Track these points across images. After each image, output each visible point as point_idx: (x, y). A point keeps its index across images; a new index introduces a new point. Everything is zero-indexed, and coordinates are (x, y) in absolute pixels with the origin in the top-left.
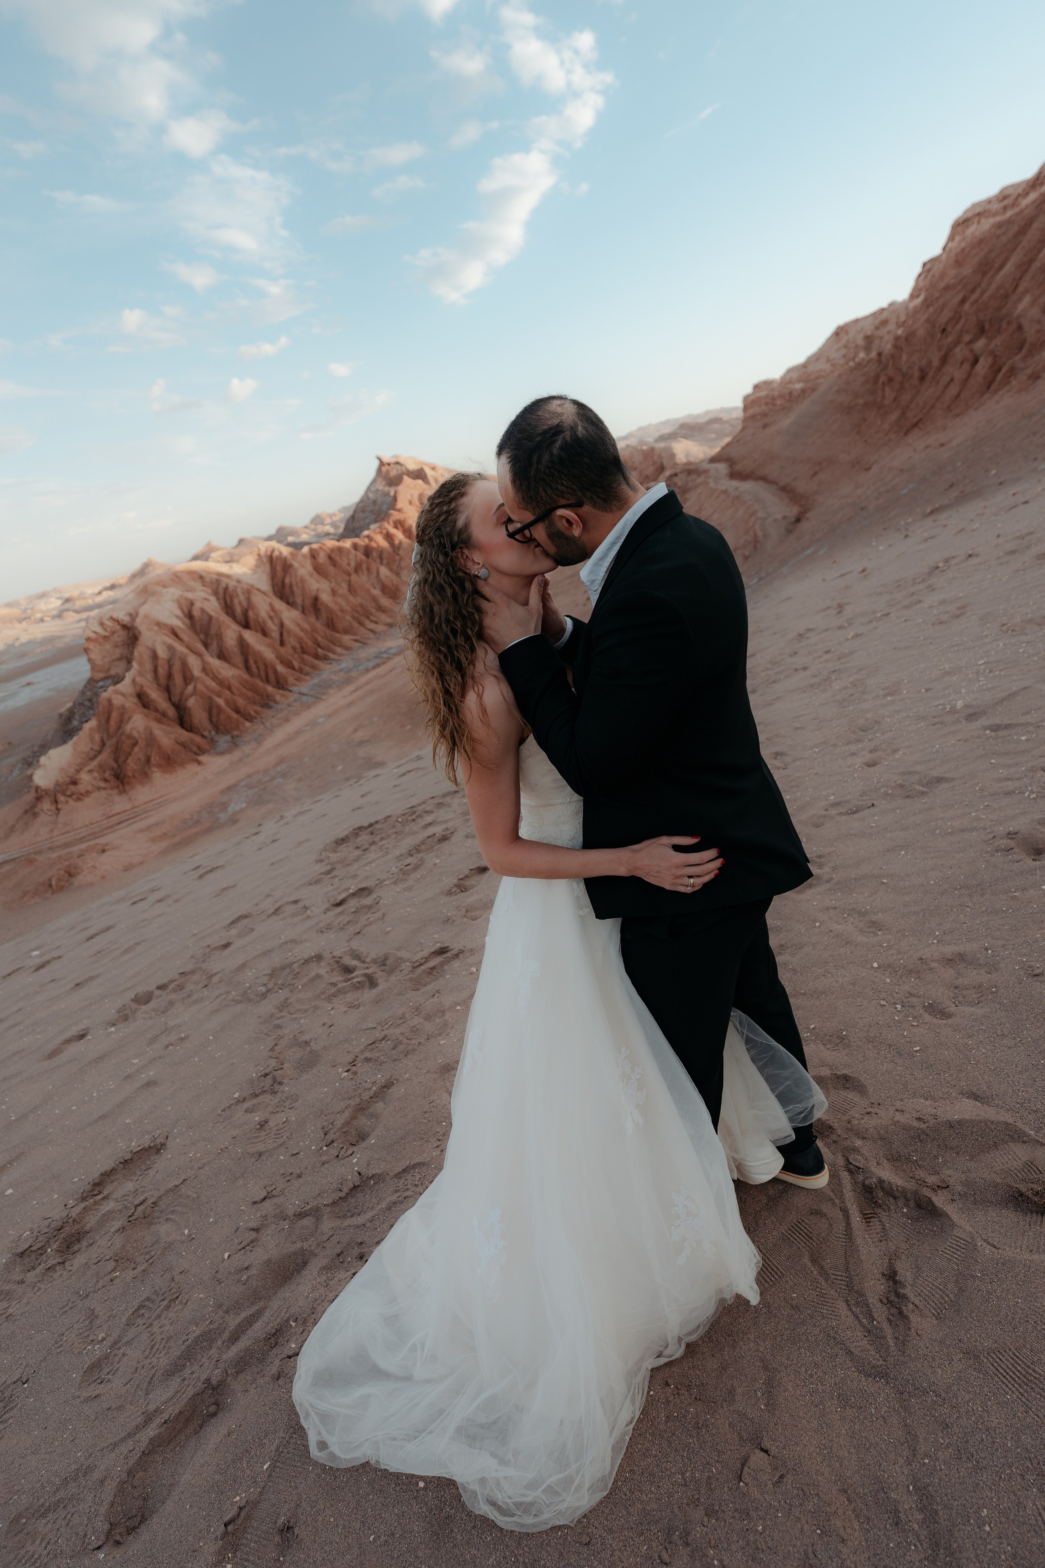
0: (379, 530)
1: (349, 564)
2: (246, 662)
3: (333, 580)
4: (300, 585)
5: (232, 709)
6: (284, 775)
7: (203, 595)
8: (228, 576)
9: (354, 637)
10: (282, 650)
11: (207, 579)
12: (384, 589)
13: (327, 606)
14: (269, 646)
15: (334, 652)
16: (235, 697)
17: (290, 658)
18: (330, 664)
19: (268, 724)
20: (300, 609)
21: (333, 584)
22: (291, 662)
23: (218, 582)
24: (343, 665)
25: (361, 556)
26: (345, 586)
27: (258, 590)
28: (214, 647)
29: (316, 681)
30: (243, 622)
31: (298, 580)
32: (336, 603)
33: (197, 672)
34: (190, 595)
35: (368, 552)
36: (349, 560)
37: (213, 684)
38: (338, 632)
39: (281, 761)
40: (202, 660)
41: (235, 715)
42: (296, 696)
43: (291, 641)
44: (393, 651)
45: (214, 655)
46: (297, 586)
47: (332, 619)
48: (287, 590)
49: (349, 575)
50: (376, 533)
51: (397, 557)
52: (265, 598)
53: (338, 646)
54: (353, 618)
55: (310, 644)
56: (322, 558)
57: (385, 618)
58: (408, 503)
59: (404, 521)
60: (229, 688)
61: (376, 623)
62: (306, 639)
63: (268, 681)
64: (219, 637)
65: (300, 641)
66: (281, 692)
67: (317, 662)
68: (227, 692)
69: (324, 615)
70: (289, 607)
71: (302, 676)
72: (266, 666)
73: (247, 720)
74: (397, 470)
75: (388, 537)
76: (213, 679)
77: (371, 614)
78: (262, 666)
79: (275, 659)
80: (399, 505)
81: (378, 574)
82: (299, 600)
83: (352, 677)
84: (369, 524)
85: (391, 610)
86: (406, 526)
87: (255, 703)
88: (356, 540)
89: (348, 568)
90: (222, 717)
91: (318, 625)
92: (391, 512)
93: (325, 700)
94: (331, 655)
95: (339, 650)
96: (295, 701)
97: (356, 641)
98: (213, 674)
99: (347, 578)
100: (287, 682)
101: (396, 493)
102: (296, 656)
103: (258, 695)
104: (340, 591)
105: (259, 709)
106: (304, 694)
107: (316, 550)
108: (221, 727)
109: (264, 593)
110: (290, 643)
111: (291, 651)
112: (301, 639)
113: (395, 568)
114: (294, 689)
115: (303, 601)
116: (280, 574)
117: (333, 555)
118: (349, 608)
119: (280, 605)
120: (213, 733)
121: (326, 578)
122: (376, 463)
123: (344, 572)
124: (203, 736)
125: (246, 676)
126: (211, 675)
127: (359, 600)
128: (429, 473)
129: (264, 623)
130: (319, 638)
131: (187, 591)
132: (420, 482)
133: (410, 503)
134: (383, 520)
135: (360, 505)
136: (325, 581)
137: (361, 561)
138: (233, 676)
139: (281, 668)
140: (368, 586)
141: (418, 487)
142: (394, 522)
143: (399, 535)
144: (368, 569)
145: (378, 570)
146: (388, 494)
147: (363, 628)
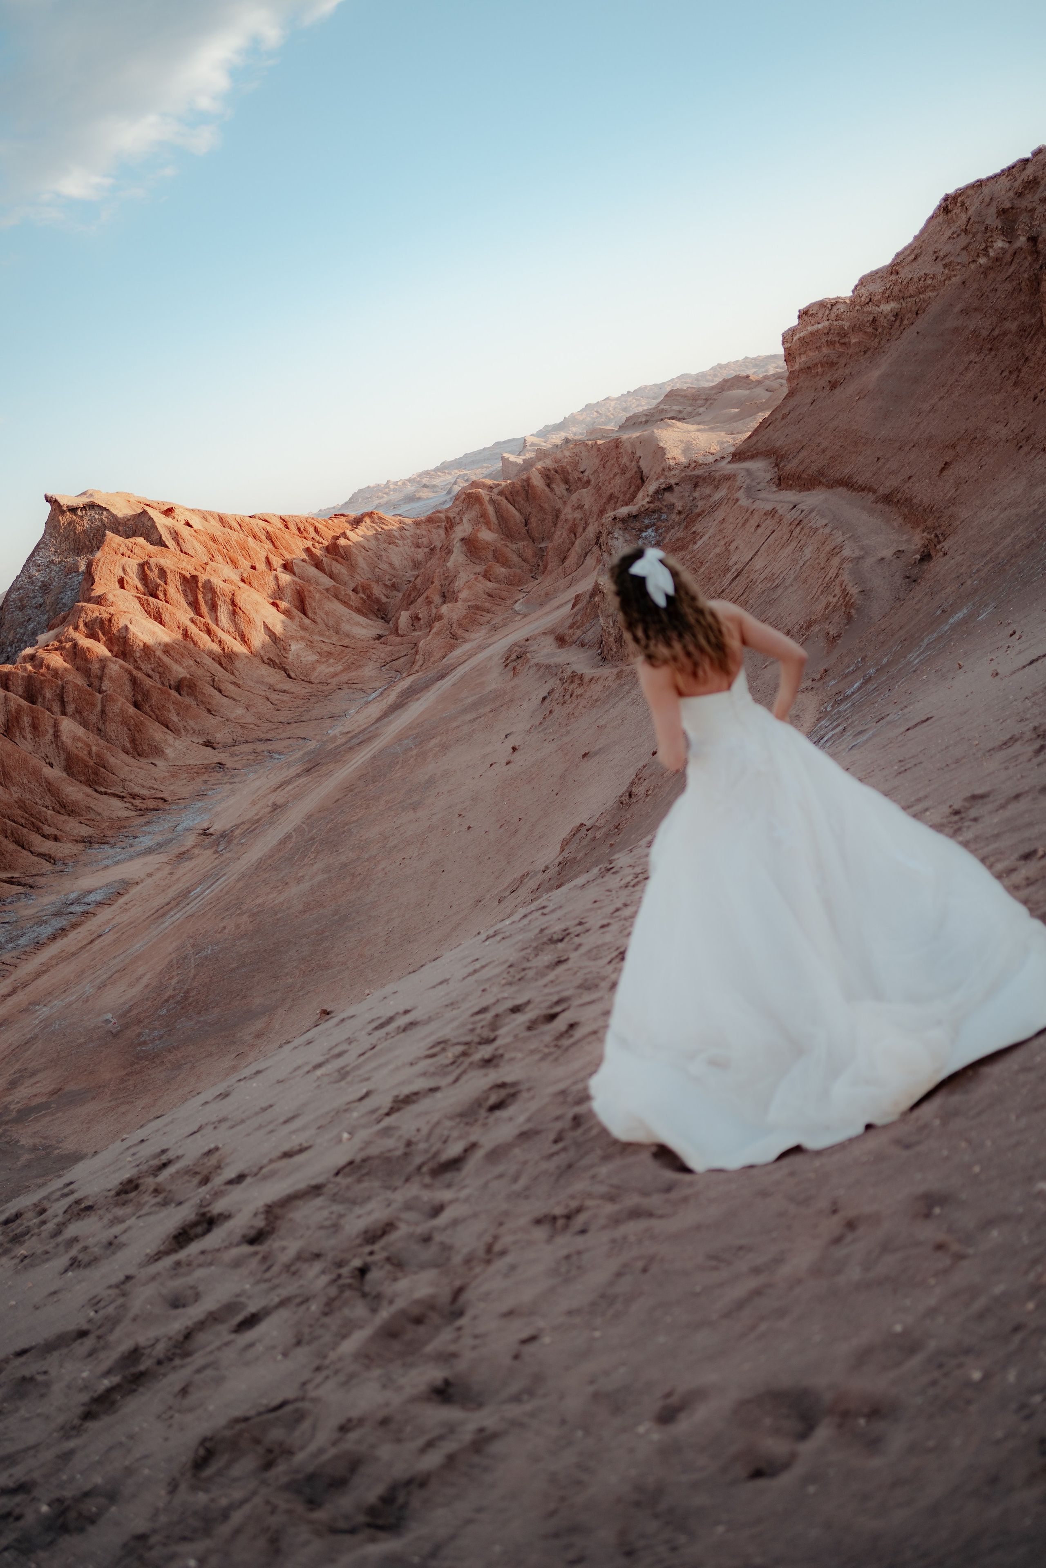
0: (57, 644)
9: (4, 874)
12: (71, 765)
25: (17, 699)
35: (31, 691)
44: (97, 897)
50: (49, 651)
51: (98, 697)
57: (75, 827)
58: (117, 585)
59: (110, 620)
61: (56, 839)
74: (92, 520)
75: (76, 654)
77: (45, 821)
80: (98, 590)
81: (56, 735)
84: (34, 633)
85: (88, 808)
88: (8, 668)
92: (81, 604)
97: (10, 881)
101: (89, 565)
113: (93, 719)
122: (45, 510)
127: (16, 792)
128: (160, 520)
132: (141, 540)
133: (121, 583)
134: (63, 622)
135: (14, 595)
137: (19, 710)
140: (36, 761)
141: (136, 550)
142: (86, 624)
143: (100, 649)
144: (35, 727)
145: (56, 726)
146: (74, 569)
147: (25, 853)
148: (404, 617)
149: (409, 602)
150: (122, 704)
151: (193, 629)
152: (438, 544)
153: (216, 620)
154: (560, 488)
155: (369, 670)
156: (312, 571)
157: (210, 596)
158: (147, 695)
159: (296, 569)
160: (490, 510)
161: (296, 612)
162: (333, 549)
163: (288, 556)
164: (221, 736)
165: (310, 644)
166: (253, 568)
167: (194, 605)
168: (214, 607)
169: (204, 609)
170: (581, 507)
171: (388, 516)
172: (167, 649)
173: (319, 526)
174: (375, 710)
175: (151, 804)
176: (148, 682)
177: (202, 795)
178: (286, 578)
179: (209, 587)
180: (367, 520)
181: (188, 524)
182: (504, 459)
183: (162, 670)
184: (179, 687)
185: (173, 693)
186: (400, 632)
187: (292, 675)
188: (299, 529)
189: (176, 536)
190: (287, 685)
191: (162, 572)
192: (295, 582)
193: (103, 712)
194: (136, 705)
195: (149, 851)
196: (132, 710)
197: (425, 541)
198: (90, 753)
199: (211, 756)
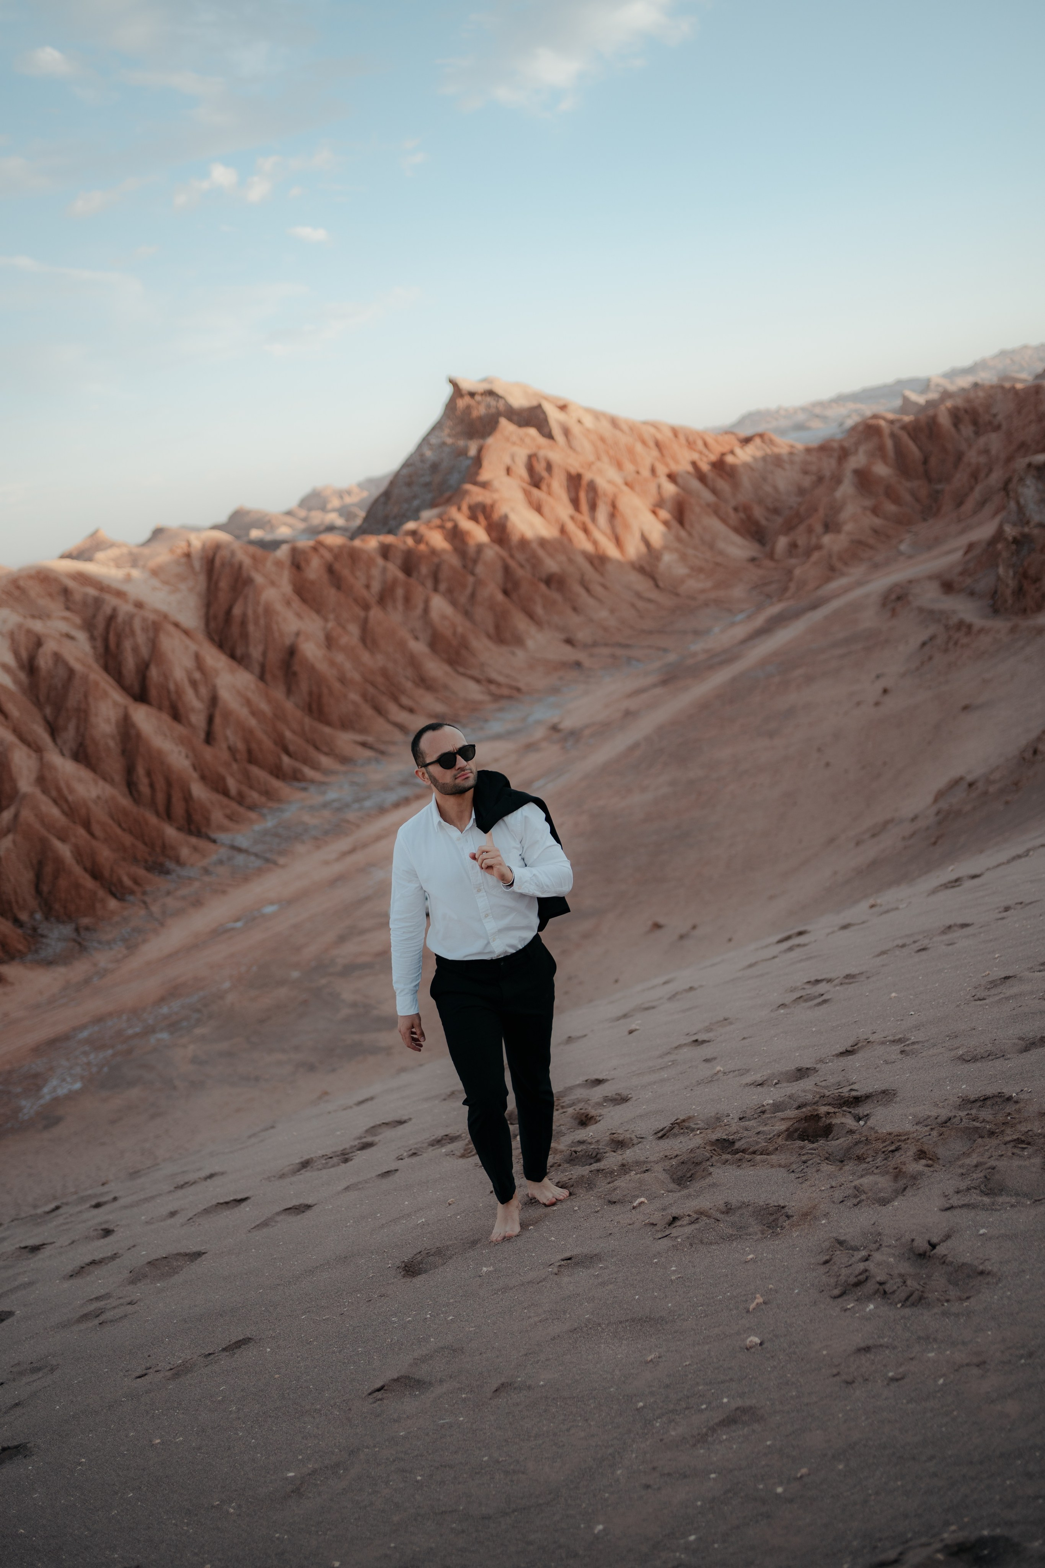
0: (437, 522)
1: (368, 587)
2: (130, 771)
3: (331, 616)
4: (262, 622)
5: (85, 869)
6: (173, 1026)
7: (64, 627)
8: (120, 594)
9: (360, 738)
10: (208, 753)
11: (77, 597)
12: (436, 642)
13: (312, 669)
14: (182, 741)
15: (315, 767)
16: (94, 843)
17: (222, 770)
18: (305, 789)
19: (155, 909)
20: (257, 669)
21: (330, 625)
22: (223, 779)
23: (98, 603)
24: (332, 795)
25: (394, 570)
26: (354, 629)
27: (177, 625)
28: (70, 733)
29: (270, 823)
30: (136, 688)
31: (260, 610)
32: (332, 663)
33: (25, 784)
34: (37, 626)
35: (409, 564)
36: (369, 577)
37: (55, 812)
38: (328, 723)
39: (174, 991)
40: (41, 759)
41: (88, 883)
42: (223, 852)
43: (229, 735)
45: (66, 752)
46: (256, 623)
47: (320, 696)
48: (235, 630)
49: (366, 607)
50: (431, 528)
51: (471, 579)
52: (188, 642)
53: (326, 754)
54: (364, 696)
55: (268, 744)
56: (314, 569)
57: (430, 702)
58: (503, 472)
59: (492, 506)
60: (87, 825)
61: (411, 711)
62: (260, 734)
63: (168, 816)
64: (83, 714)
65: (248, 735)
66: (194, 840)
67: (276, 783)
68: (81, 831)
69: (304, 687)
70: (234, 664)
71: (241, 810)
72: (169, 783)
73: (114, 895)
74: (488, 406)
75: (456, 535)
76: (55, 802)
77: (403, 692)
78: (160, 784)
79: (191, 770)
80: (485, 475)
81: (426, 610)
82: (256, 652)
83: (348, 821)
84: (418, 510)
85: (446, 687)
86: (496, 516)
87: (135, 860)
88: (389, 539)
89: (364, 593)
90: (63, 883)
91: (289, 706)
92: (468, 487)
93: (283, 867)
94: (308, 772)
95: (325, 761)
96: (221, 862)
97: (364, 745)
98: (59, 790)
99: (362, 614)
100: (208, 821)
101: (480, 450)
102: (235, 766)
103: (145, 844)
104: (344, 640)
105: (141, 872)
106: (239, 850)
107: (303, 552)
108: (57, 906)
109: (186, 632)
110: (226, 738)
111: (225, 755)
112: (251, 732)
113: (463, 599)
114: (223, 837)
115: (264, 654)
116: (223, 596)
117: (337, 566)
118: (357, 677)
119: (215, 659)
120: (38, 916)
121: (318, 612)
122: (447, 391)
123: (356, 600)
124: (17, 922)
125: (125, 802)
126: (54, 793)
127: (380, 660)
128: (554, 415)
129: (179, 692)
130: (288, 734)
131: (33, 617)
132: (532, 431)
133: (508, 471)
134: (448, 501)
135: (405, 471)
136: (314, 616)
137: (395, 582)
138: (99, 797)
139: (199, 791)
140: (404, 633)
141: (528, 441)
142: (471, 508)
143: (478, 534)
144: (407, 599)
145: (427, 602)
146: (463, 453)
147: (381, 721)
148: (782, 542)
149: (789, 527)
150: (492, 590)
151: (571, 527)
152: (827, 473)
153: (594, 519)
154: (967, 430)
155: (738, 592)
156: (695, 484)
157: (591, 495)
158: (516, 585)
159: (680, 480)
160: (889, 444)
161: (675, 524)
162: (719, 465)
163: (674, 468)
164: (582, 635)
165: (683, 557)
166: (638, 473)
167: (575, 502)
168: (593, 507)
169: (584, 506)
170: (986, 451)
171: (778, 439)
172: (543, 542)
173: (710, 441)
174: (740, 632)
175: (505, 691)
176: (520, 573)
177: (555, 691)
178: (670, 489)
179: (592, 487)
180: (758, 441)
181: (579, 421)
182: (906, 399)
183: (535, 562)
184: (550, 580)
185: (543, 587)
186: (776, 557)
187: (661, 584)
188: (687, 440)
189: (567, 432)
190: (654, 595)
191: (549, 467)
192: (678, 494)
193: (473, 596)
194: (506, 592)
195: (498, 737)
196: (500, 597)
197: (814, 468)
198: (455, 633)
199: (569, 654)
